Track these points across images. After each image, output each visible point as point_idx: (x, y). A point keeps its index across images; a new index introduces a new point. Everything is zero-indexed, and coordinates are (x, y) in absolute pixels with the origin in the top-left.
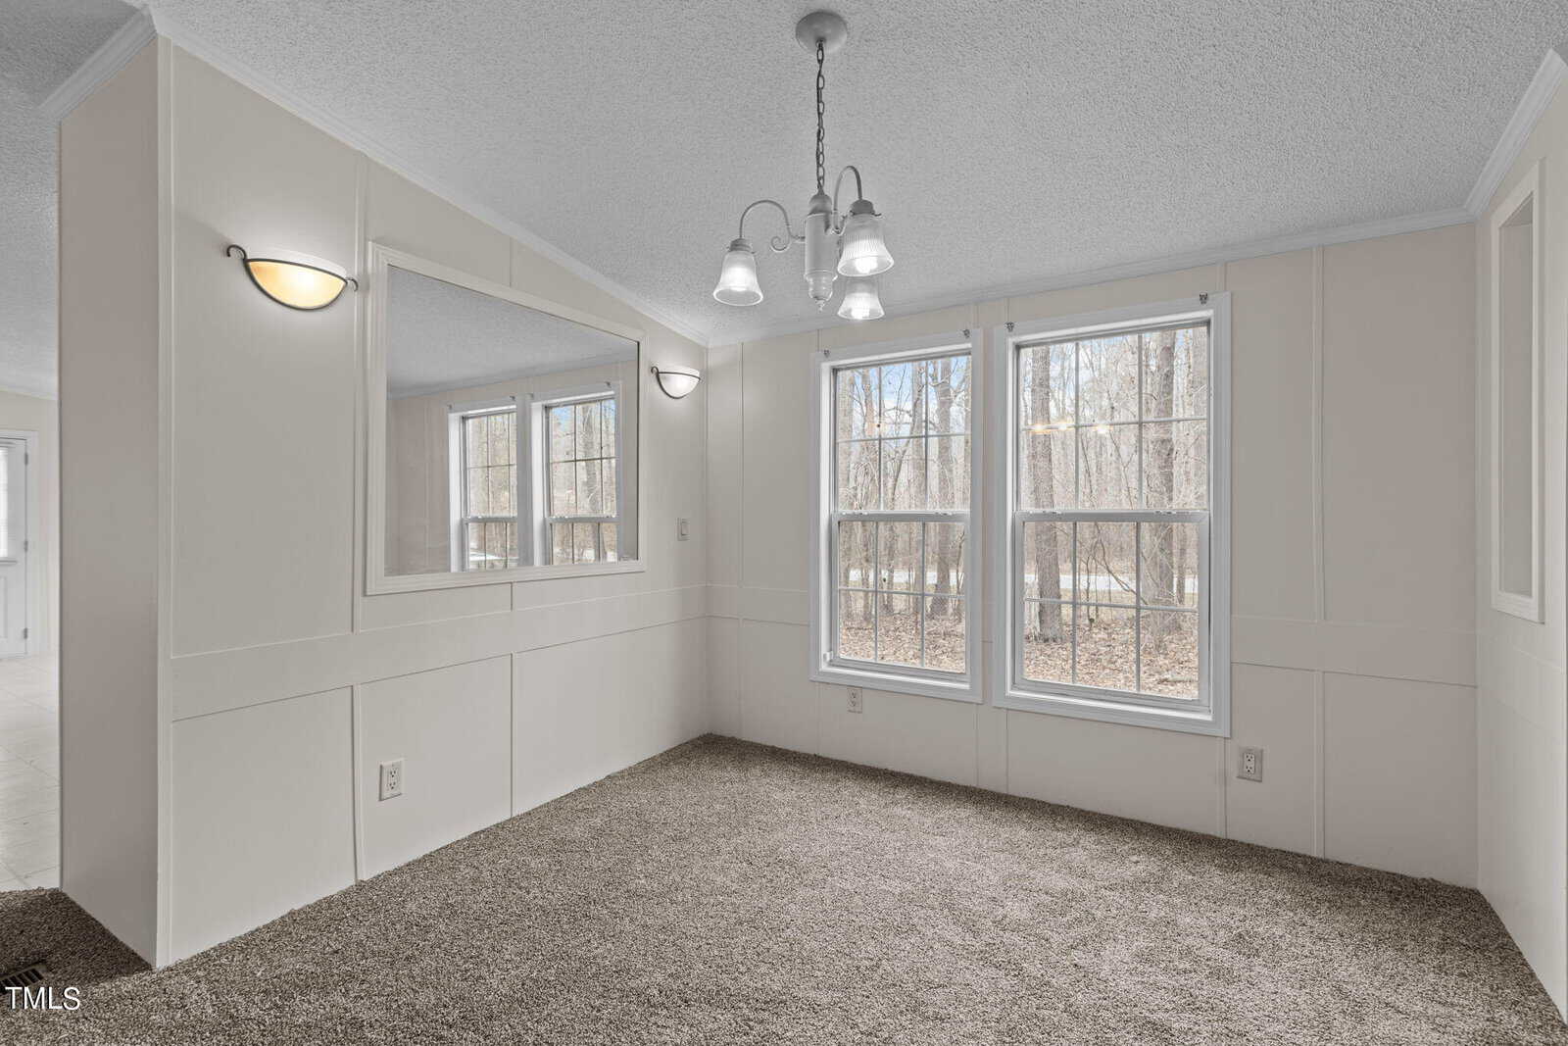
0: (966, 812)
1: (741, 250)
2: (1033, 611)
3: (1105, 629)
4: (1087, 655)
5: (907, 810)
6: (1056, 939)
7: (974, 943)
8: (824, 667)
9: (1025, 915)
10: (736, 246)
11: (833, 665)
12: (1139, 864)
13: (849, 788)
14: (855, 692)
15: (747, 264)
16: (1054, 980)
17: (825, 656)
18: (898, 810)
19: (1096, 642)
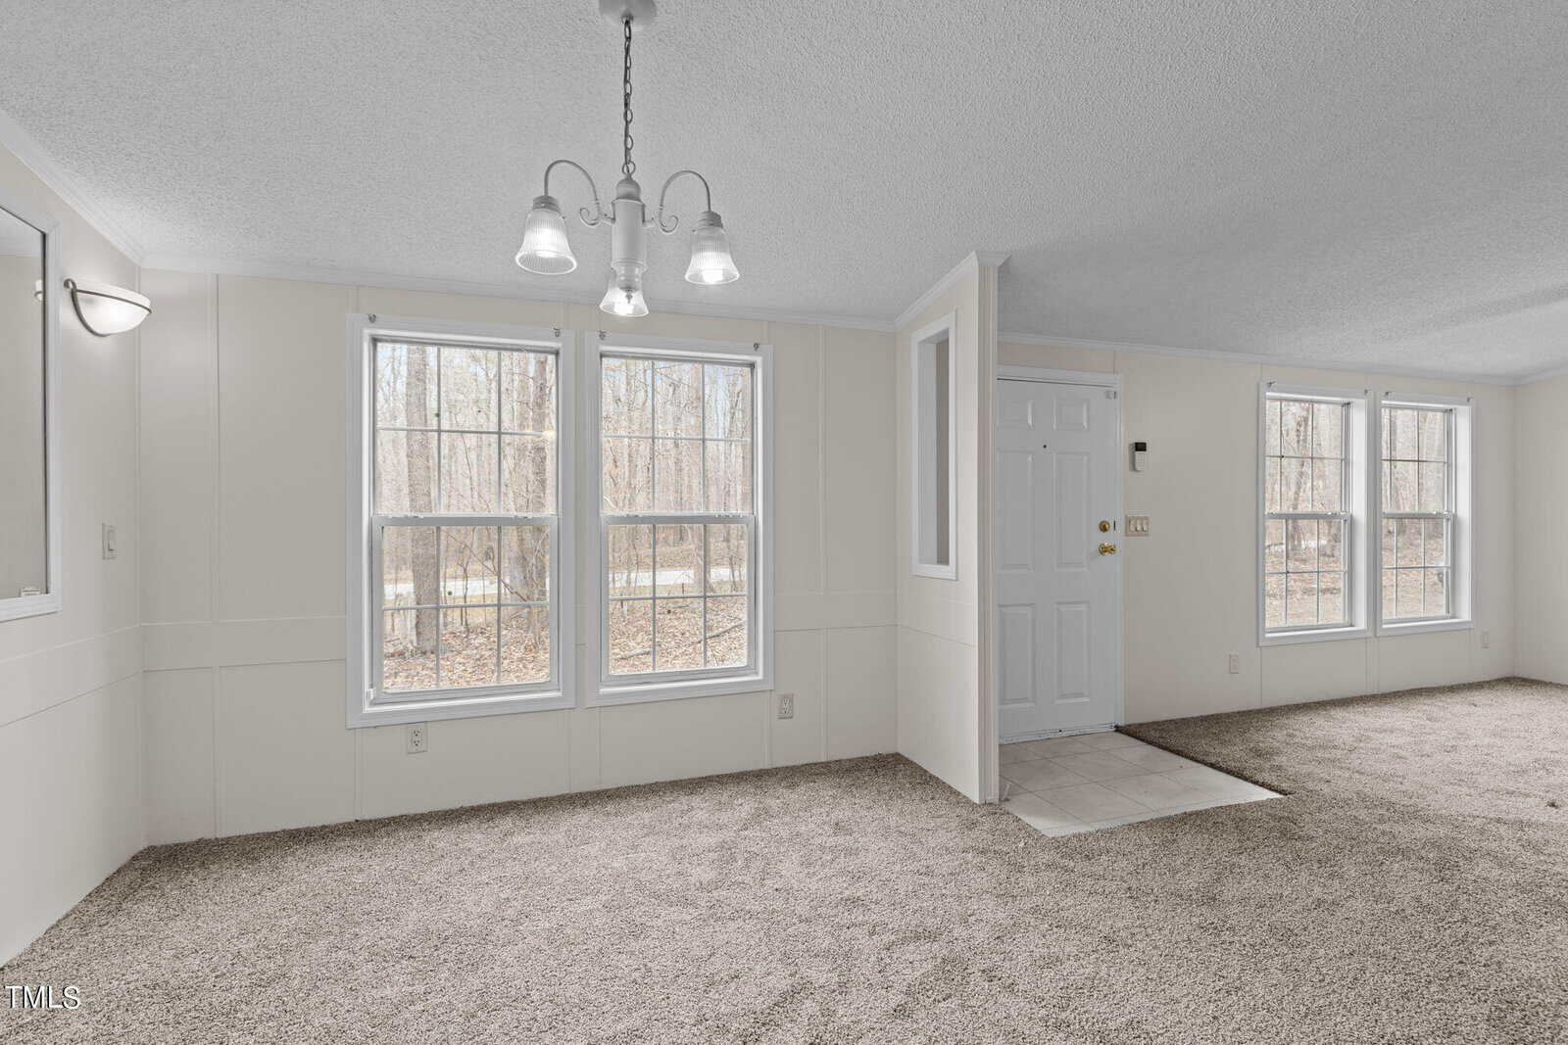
0: (583, 817)
1: (552, 209)
2: (408, 623)
3: (482, 633)
4: (472, 662)
5: (527, 836)
6: (748, 879)
7: (700, 912)
8: (367, 709)
9: (712, 875)
10: (546, 203)
11: (375, 704)
12: (745, 805)
13: (441, 839)
14: (416, 730)
15: (556, 225)
16: (775, 907)
17: (368, 694)
18: (519, 839)
19: (476, 648)
